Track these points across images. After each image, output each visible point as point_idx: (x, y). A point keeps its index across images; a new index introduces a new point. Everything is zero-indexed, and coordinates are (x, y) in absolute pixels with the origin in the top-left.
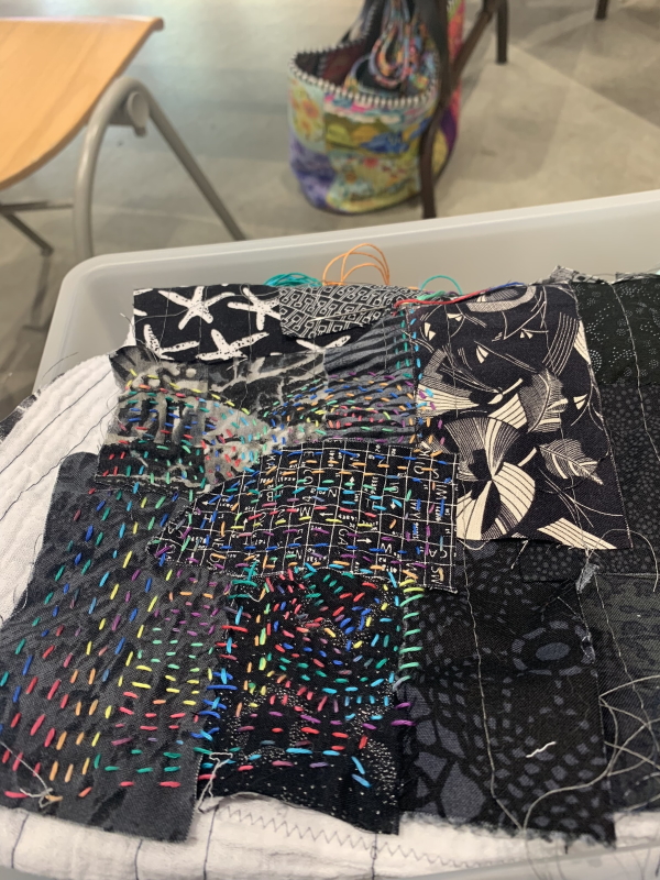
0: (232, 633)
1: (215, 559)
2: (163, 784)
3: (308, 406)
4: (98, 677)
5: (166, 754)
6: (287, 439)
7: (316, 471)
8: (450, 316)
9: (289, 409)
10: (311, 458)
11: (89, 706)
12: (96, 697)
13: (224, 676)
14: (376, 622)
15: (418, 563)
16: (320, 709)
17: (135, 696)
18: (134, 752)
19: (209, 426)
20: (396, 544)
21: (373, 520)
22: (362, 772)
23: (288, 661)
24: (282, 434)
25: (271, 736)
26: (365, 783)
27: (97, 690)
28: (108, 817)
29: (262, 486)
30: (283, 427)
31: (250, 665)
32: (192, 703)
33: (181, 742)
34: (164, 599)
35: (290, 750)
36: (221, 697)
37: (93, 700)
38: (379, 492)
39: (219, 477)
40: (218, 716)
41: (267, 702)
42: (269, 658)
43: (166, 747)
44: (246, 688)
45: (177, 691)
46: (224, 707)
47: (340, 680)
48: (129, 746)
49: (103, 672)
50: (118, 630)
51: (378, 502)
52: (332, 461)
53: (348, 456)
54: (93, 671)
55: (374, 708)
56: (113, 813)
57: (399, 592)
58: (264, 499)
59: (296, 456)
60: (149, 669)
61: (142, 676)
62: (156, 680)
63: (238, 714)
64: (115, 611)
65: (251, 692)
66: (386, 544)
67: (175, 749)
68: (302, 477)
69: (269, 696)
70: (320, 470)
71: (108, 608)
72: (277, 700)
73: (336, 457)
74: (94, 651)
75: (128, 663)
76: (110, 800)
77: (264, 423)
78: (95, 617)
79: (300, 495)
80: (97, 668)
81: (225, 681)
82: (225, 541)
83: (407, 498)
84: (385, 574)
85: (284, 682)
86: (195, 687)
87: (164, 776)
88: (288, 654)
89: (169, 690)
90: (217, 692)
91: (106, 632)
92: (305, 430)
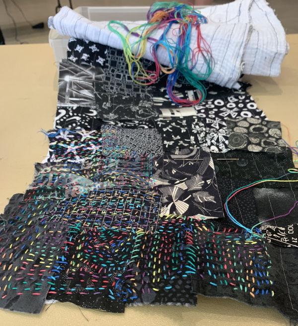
0: (68, 245)
1: (64, 220)
2: (34, 294)
3: (108, 175)
4: (13, 256)
5: (36, 284)
6: (100, 187)
7: (109, 197)
8: (165, 160)
9: (101, 176)
10: (108, 193)
11: (8, 266)
12: (12, 263)
13: (63, 258)
14: (125, 244)
15: (144, 225)
16: (99, 272)
17: (27, 263)
18: (24, 283)
19: (69, 181)
20: (137, 220)
21: (129, 212)
22: (112, 294)
23: (89, 255)
24: (98, 185)
25: (80, 283)
26: (113, 298)
27: (12, 261)
28: (12, 305)
29: (88, 200)
30: (99, 183)
31: (74, 256)
32: (49, 267)
33: (43, 280)
34: (43, 234)
35: (86, 289)
36: (61, 266)
37: (11, 264)
38: (132, 203)
39: (70, 195)
40: (59, 272)
41: (79, 270)
42: (82, 254)
43: (36, 281)
44: (71, 263)
45: (44, 263)
46: (62, 269)
47: (108, 262)
48: (23, 280)
49: (16, 255)
50: (23, 242)
51: (132, 206)
52: (116, 194)
53: (122, 193)
54: (12, 254)
55: (119, 272)
56: (14, 304)
57: (135, 235)
58: (88, 204)
59: (103, 192)
60: (34, 255)
61: (31, 257)
62: (36, 259)
63: (67, 272)
64: (23, 235)
65: (73, 265)
66: (133, 219)
67: (41, 282)
68: (104, 199)
69: (80, 268)
70: (111, 197)
71: (21, 234)
72: (83, 270)
73: (118, 193)
74: (13, 247)
75: (26, 253)
76: (13, 299)
77: (91, 181)
78: (15, 236)
79: (102, 205)
80: (13, 253)
81: (63, 260)
82: (69, 215)
83: (143, 205)
84: (131, 229)
85: (87, 262)
86: (51, 262)
87: (35, 291)
88: (89, 253)
89: (41, 262)
90: (60, 264)
91: (19, 241)
92: (107, 183)
